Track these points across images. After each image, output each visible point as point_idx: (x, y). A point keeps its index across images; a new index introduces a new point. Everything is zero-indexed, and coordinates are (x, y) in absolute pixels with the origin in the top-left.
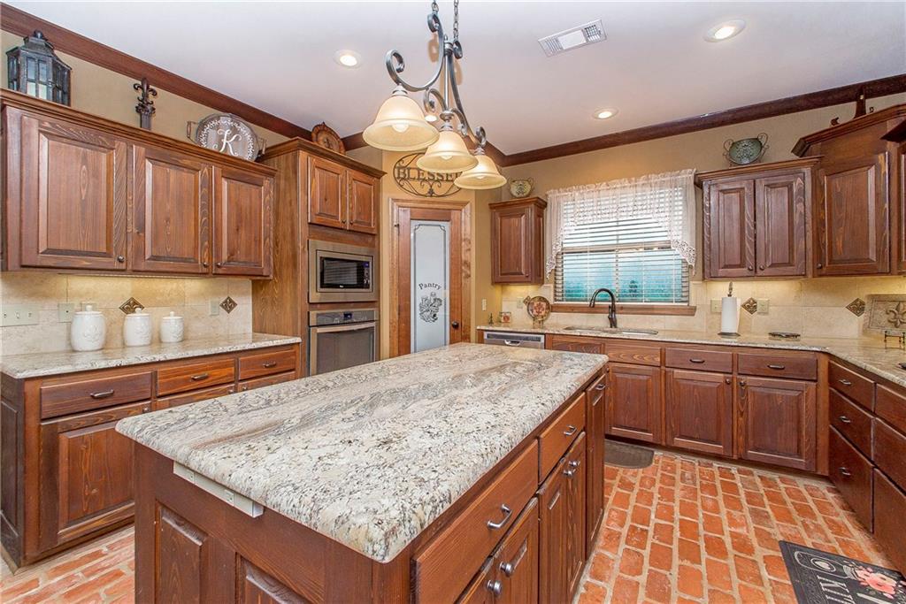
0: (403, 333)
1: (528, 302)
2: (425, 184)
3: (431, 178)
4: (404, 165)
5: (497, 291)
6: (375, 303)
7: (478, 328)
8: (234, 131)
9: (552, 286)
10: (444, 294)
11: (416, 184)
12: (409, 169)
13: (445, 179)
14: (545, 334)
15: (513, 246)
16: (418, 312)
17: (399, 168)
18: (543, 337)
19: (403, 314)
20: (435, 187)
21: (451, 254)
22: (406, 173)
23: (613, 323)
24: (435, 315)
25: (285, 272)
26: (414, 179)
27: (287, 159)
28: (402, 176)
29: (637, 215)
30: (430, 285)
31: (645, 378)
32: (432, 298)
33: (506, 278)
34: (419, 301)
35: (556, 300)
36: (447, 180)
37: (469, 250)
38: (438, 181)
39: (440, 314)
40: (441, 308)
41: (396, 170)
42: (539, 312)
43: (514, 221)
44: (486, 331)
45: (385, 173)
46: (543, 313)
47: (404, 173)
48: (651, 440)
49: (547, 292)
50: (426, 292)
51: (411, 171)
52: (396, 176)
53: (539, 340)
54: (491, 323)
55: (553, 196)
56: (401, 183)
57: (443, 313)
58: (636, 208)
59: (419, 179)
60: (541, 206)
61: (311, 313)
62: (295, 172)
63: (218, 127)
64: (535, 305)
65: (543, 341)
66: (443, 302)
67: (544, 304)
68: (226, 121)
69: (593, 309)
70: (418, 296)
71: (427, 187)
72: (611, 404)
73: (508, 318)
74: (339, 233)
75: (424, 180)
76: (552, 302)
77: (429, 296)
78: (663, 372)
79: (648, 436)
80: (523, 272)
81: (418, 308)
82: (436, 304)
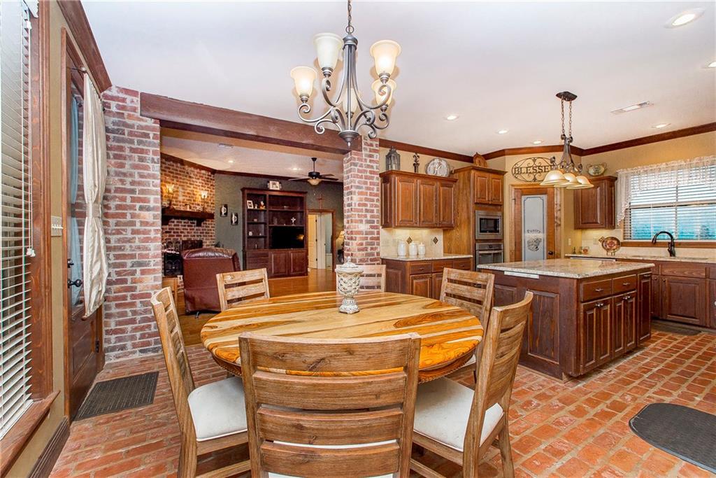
0: (517, 256)
1: (603, 240)
2: (531, 175)
3: (535, 171)
4: (517, 167)
5: (579, 234)
6: (501, 240)
7: (566, 255)
8: (440, 164)
9: (622, 230)
10: (542, 236)
11: (525, 176)
14: (616, 259)
15: (591, 207)
16: (527, 245)
19: (518, 246)
20: (537, 176)
21: (548, 213)
23: (672, 253)
24: (537, 247)
25: (463, 226)
26: (524, 173)
27: (464, 174)
29: (692, 183)
30: (534, 230)
31: (694, 285)
32: (536, 238)
33: (584, 226)
34: (527, 240)
35: (624, 239)
37: (560, 210)
38: (539, 172)
39: (540, 247)
40: (541, 243)
41: (513, 170)
42: (611, 247)
43: (592, 191)
44: (572, 257)
45: (506, 172)
46: (615, 247)
47: (518, 171)
48: (698, 323)
49: (618, 234)
50: (532, 235)
51: (522, 169)
52: (514, 173)
54: (574, 253)
55: (621, 173)
56: (517, 176)
57: (542, 246)
58: (691, 178)
59: (527, 173)
60: (613, 180)
61: (477, 244)
62: (469, 180)
63: (433, 164)
64: (608, 242)
66: (542, 240)
67: (616, 242)
68: (437, 160)
69: (654, 243)
70: (528, 237)
72: (667, 301)
73: (587, 250)
74: (487, 206)
75: (530, 173)
76: (621, 240)
78: (708, 283)
79: (696, 321)
80: (599, 221)
81: (526, 243)
82: (538, 241)
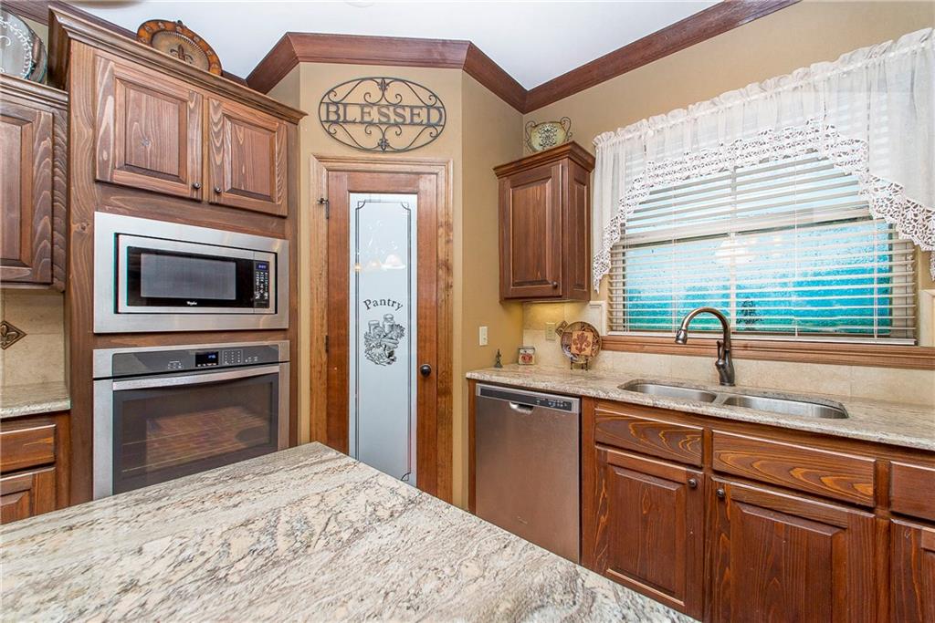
0: (335, 382)
1: (563, 331)
2: (374, 130)
3: (384, 120)
4: (336, 100)
7: (468, 375)
9: (605, 304)
10: (405, 317)
11: (357, 132)
12: (345, 105)
13: (408, 121)
14: (580, 397)
15: (531, 234)
16: (362, 348)
17: (328, 104)
18: (575, 402)
19: (334, 350)
20: (391, 135)
21: (421, 248)
22: (341, 112)
23: (727, 377)
24: (391, 354)
26: (354, 122)
28: (333, 117)
30: (384, 302)
31: (827, 532)
32: (387, 324)
33: (521, 290)
34: (364, 329)
35: (611, 329)
36: (412, 124)
38: (396, 124)
39: (401, 351)
40: (403, 342)
41: (324, 107)
42: (581, 350)
43: (533, 190)
44: (481, 382)
45: (304, 114)
46: (588, 351)
47: (336, 112)
49: (595, 314)
50: (377, 314)
51: (348, 109)
52: (324, 118)
53: (568, 406)
54: (494, 367)
55: (605, 145)
56: (332, 131)
57: (406, 350)
59: (362, 123)
60: (584, 164)
64: (575, 337)
65: (575, 409)
66: (406, 332)
67: (590, 336)
69: (683, 343)
70: (362, 321)
71: (376, 134)
75: (371, 124)
76: (604, 331)
77: (381, 321)
78: (884, 525)
80: (549, 278)
81: (362, 340)
82: (394, 334)
